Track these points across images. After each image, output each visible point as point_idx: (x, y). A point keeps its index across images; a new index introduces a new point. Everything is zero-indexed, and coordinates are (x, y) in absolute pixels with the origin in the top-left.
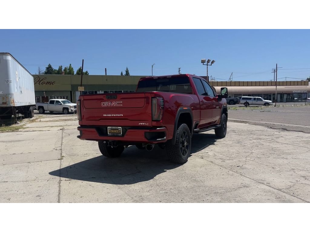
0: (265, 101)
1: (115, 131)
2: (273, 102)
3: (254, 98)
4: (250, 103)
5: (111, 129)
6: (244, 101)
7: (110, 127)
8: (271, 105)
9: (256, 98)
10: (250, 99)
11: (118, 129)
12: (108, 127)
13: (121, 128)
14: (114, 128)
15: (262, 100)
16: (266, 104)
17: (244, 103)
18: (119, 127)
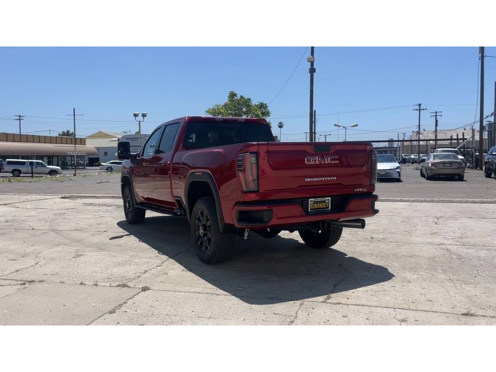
0: (50, 168)
1: (320, 206)
2: (62, 169)
3: (31, 162)
4: (22, 171)
5: (315, 202)
6: (11, 168)
7: (313, 200)
8: (60, 173)
9: (33, 162)
10: (23, 163)
11: (324, 202)
12: (310, 200)
13: (330, 198)
14: (319, 199)
15: (45, 166)
16: (53, 172)
17: (11, 171)
18: (327, 198)
